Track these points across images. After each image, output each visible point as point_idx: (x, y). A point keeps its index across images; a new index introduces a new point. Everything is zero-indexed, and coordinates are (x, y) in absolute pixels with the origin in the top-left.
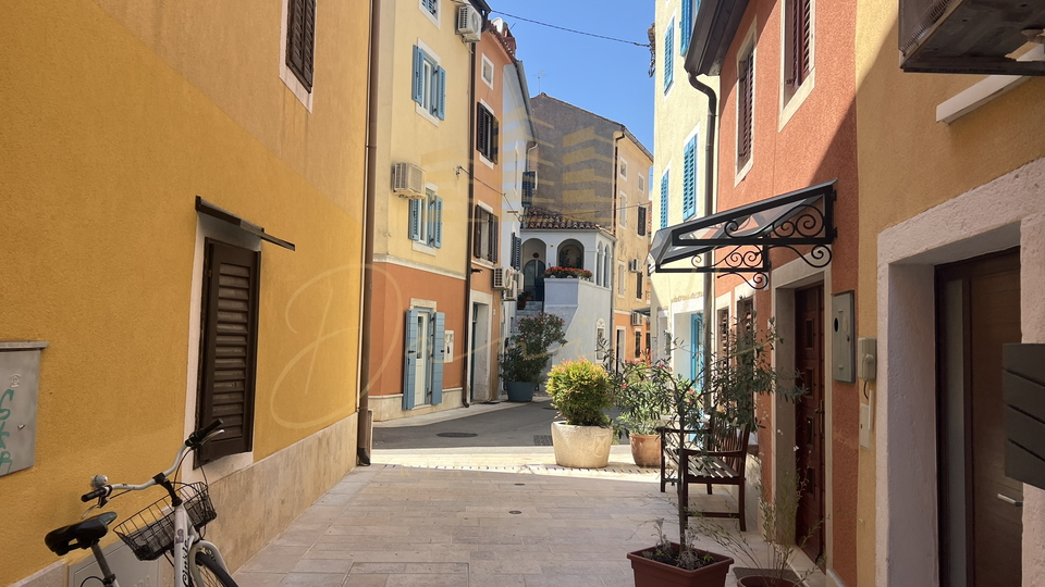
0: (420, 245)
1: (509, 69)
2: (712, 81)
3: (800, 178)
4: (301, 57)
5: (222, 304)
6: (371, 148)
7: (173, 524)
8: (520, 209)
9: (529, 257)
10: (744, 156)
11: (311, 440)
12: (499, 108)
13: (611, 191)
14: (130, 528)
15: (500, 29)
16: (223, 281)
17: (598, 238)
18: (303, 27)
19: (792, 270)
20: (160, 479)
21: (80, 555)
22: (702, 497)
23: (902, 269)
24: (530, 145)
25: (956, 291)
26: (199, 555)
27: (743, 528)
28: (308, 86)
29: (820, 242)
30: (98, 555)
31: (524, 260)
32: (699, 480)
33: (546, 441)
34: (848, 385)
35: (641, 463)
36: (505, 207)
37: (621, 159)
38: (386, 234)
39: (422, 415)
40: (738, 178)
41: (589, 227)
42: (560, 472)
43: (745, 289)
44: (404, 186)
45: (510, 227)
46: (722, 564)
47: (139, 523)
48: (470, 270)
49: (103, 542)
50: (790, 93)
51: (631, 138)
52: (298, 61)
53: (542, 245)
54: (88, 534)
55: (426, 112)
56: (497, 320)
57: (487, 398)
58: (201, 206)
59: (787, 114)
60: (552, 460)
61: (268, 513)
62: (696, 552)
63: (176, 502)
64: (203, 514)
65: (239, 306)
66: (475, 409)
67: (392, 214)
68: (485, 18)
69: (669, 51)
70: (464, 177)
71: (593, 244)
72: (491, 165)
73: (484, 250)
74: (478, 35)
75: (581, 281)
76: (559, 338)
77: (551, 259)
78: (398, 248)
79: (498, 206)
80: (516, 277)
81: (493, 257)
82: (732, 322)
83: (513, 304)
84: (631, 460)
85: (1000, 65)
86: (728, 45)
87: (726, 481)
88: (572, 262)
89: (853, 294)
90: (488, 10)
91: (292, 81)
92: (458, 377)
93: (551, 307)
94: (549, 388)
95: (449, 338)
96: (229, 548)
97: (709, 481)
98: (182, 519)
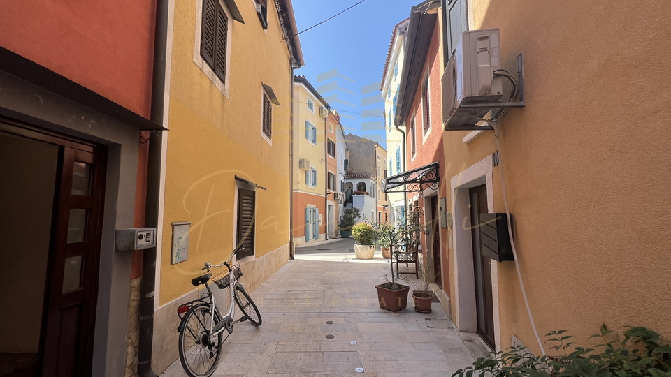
0: (310, 186)
1: (338, 127)
2: (404, 128)
3: (429, 161)
4: (267, 128)
5: (243, 208)
6: (291, 155)
7: (229, 277)
8: (344, 172)
9: (347, 188)
10: (414, 153)
11: (274, 251)
12: (335, 139)
13: (374, 165)
14: (217, 279)
15: (334, 114)
16: (244, 201)
17: (371, 181)
18: (268, 119)
19: (428, 191)
20: (225, 263)
21: (202, 287)
22: (405, 268)
23: (460, 190)
24: (346, 151)
25: (475, 196)
26: (237, 287)
27: (417, 278)
28: (270, 137)
29: (435, 182)
30: (207, 286)
31: (346, 190)
32: (402, 262)
33: (353, 251)
34: (445, 228)
35: (386, 258)
36: (338, 172)
37: (377, 154)
38: (298, 183)
39: (312, 243)
40: (412, 161)
41: (367, 177)
42: (357, 261)
43: (416, 198)
44: (304, 167)
45: (340, 178)
46: (407, 289)
47: (219, 277)
48: (326, 194)
49: (208, 282)
50: (425, 133)
51: (380, 146)
52: (266, 130)
53: (352, 184)
54: (204, 280)
55: (311, 142)
56: (337, 210)
57: (334, 237)
58: (236, 178)
59: (425, 139)
60: (355, 257)
61: (260, 275)
62: (397, 285)
63: (230, 271)
64: (238, 274)
65: (249, 209)
66: (330, 241)
67: (299, 176)
68: (329, 110)
69: (390, 119)
70: (324, 162)
71: (369, 183)
72: (333, 158)
73: (331, 187)
74: (327, 116)
75: (365, 196)
76: (358, 215)
77: (355, 189)
78: (302, 187)
79: (335, 171)
80: (343, 195)
81: (334, 189)
82: (413, 208)
83: (342, 205)
84: (381, 256)
85: (474, 127)
86: (407, 116)
87: (411, 262)
88: (362, 189)
89: (445, 198)
90: (330, 108)
91: (265, 136)
92: (324, 230)
93: (355, 205)
94: (353, 233)
95: (320, 218)
96: (248, 286)
97: (407, 262)
98: (232, 276)
